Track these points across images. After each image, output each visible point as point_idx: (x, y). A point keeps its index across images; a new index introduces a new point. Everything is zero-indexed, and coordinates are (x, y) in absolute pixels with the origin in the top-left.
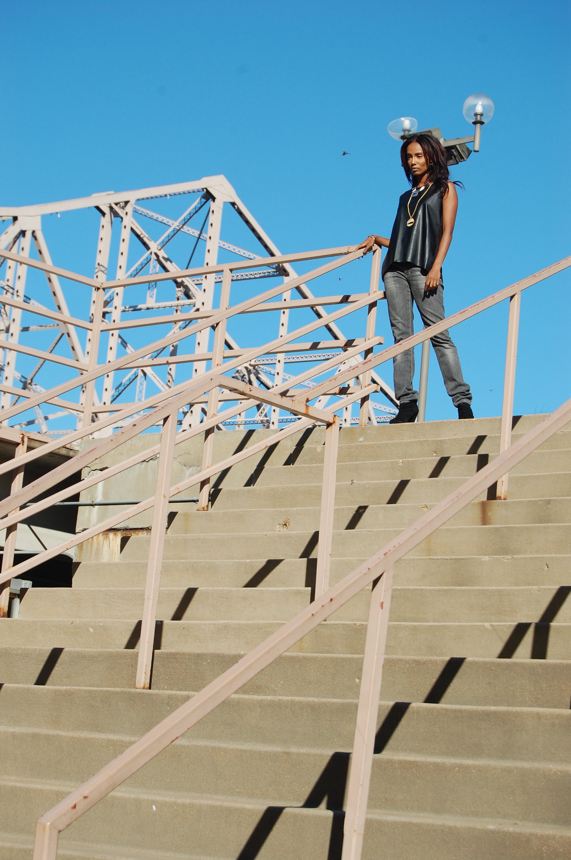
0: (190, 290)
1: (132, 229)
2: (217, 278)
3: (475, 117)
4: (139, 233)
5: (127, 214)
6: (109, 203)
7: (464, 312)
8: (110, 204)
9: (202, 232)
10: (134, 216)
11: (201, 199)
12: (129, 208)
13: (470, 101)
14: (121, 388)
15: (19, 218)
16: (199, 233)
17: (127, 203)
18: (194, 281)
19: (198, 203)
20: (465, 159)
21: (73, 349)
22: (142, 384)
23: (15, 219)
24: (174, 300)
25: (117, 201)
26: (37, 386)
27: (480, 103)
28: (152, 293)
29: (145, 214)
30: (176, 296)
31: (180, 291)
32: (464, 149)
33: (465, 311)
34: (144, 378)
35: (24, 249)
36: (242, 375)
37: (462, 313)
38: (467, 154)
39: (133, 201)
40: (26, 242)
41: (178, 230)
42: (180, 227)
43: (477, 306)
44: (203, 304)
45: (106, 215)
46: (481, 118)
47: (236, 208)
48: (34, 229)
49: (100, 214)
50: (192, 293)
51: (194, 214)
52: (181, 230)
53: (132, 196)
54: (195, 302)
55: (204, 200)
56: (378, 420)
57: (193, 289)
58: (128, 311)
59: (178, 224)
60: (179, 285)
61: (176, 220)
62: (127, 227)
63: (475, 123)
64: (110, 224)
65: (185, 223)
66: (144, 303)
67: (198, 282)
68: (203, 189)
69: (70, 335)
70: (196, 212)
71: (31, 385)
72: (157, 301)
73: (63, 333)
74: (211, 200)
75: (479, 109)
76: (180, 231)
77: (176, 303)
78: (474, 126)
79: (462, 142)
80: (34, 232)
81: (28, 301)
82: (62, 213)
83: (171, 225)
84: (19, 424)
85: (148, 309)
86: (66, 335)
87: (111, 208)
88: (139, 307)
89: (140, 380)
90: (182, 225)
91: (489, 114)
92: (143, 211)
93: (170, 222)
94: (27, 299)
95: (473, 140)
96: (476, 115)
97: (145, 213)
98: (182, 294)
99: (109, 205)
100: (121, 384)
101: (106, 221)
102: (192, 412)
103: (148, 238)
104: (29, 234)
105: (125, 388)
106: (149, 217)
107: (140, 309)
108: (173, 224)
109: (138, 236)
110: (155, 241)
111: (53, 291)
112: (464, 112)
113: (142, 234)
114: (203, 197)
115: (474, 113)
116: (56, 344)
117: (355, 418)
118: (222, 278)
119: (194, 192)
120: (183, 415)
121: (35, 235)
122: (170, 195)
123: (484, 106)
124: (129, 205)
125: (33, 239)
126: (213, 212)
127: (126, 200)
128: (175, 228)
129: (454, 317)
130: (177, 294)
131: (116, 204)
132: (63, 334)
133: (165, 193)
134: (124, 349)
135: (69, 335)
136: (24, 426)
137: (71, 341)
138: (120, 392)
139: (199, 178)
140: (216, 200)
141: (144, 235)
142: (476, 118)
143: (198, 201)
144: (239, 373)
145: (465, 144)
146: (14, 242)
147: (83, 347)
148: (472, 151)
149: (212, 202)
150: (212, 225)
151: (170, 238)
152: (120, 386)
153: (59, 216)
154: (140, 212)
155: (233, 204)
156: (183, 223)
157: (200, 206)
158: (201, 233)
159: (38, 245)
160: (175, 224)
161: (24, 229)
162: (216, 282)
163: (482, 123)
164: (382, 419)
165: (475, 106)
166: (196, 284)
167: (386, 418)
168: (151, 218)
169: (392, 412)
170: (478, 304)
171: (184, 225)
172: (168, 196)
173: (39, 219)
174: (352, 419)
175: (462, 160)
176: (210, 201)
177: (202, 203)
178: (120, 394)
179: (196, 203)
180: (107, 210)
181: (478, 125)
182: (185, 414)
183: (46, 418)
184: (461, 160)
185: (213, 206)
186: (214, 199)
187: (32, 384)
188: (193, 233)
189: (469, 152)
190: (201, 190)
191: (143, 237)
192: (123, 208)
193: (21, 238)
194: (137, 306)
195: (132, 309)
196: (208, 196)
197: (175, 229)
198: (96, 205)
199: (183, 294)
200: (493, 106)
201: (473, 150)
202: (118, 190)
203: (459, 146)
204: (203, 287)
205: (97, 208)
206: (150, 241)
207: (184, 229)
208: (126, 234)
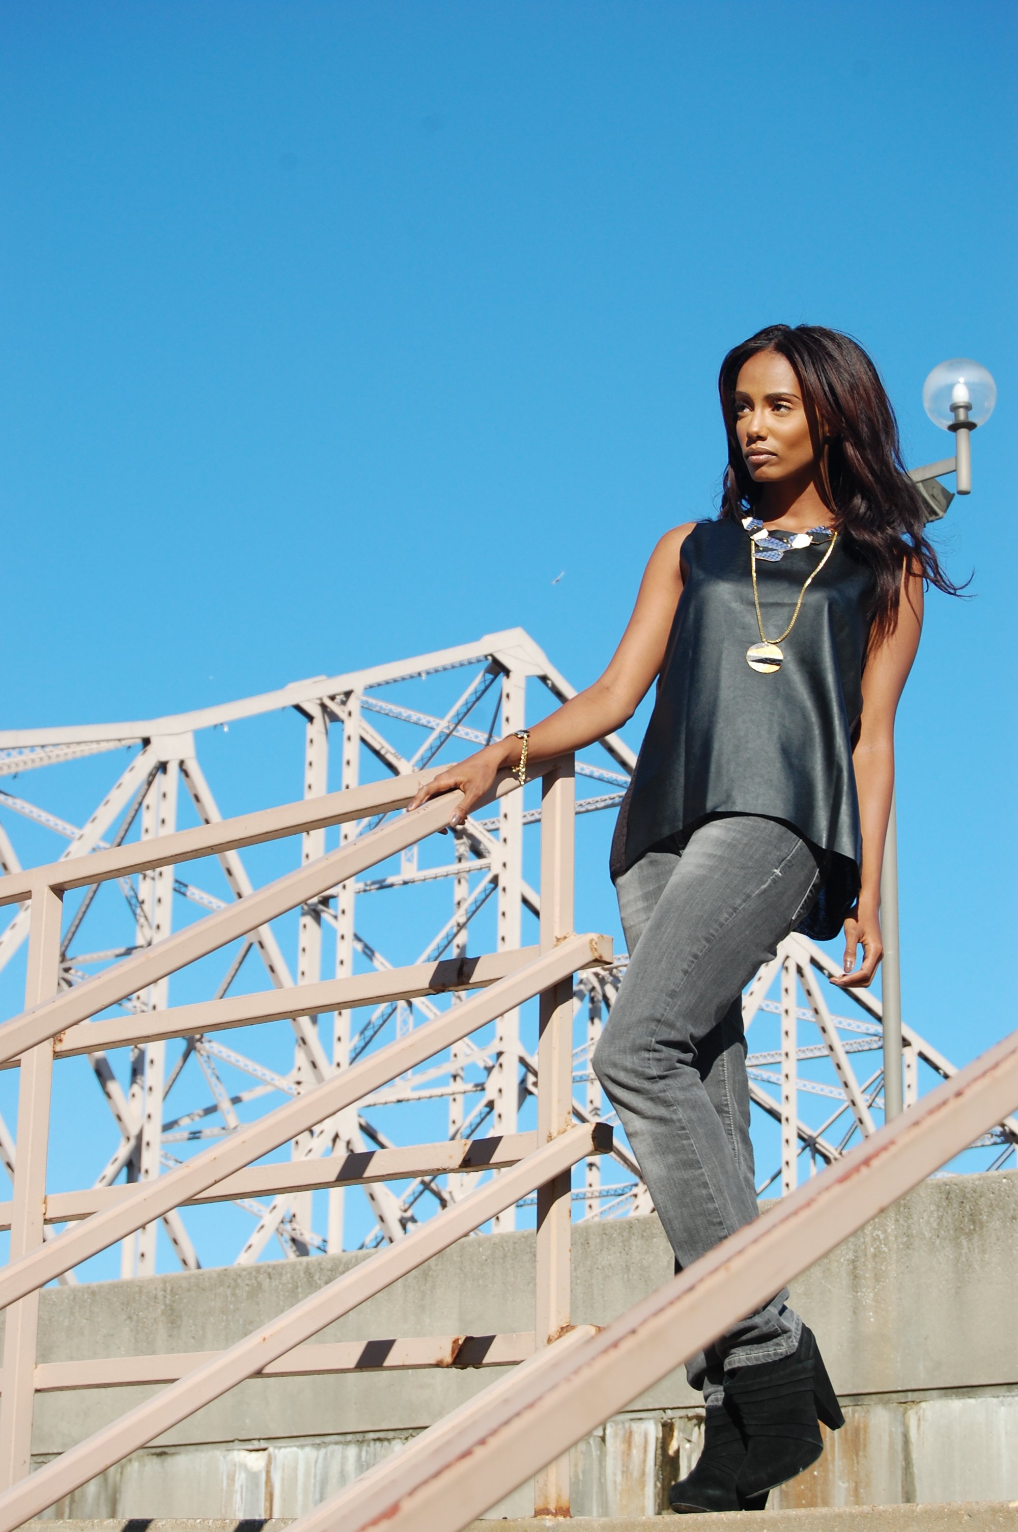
0: (479, 842)
1: (363, 740)
2: (528, 816)
3: (952, 414)
4: (377, 747)
5: (350, 714)
6: (319, 696)
7: (866, 1162)
8: (321, 699)
9: (493, 735)
10: (364, 716)
11: (484, 675)
12: (353, 704)
13: (937, 378)
14: (369, 1033)
15: (153, 740)
16: (486, 736)
17: (348, 694)
18: (486, 824)
19: (480, 683)
20: (941, 513)
21: (272, 969)
22: (405, 1022)
23: (146, 742)
24: (451, 863)
25: (331, 693)
26: (214, 1044)
27: (962, 380)
28: (409, 854)
29: (387, 712)
30: (457, 854)
31: (464, 843)
32: (936, 492)
33: (876, 1155)
34: (408, 1011)
35: (167, 796)
36: (590, 987)
37: (856, 1169)
38: (944, 502)
39: (359, 690)
40: (170, 781)
41: (448, 735)
42: (451, 728)
43: (953, 1104)
44: (504, 865)
45: (315, 720)
46: (967, 416)
47: (550, 685)
48: (181, 757)
49: (304, 719)
50: (484, 846)
51: (474, 703)
52: (454, 733)
53: (357, 681)
54: (490, 864)
55: (490, 677)
56: (848, 1048)
57: (486, 840)
58: (370, 890)
59: (447, 725)
60: (459, 835)
61: (442, 717)
62: (352, 738)
63: (954, 428)
64: (324, 736)
65: (460, 721)
66: (397, 872)
67: (493, 827)
68: (486, 657)
69: (264, 945)
70: (478, 699)
71: (202, 1043)
72: (421, 868)
73: (251, 941)
74: (502, 674)
75: (961, 395)
76: (451, 736)
77: (455, 867)
78: (953, 434)
79: (928, 476)
80: (182, 763)
81: (183, 889)
82: (231, 724)
83: (435, 727)
84: (188, 1115)
85: (405, 883)
86: (256, 946)
87: (324, 707)
88: (389, 881)
89: (402, 1015)
90: (454, 725)
91: (986, 404)
92: (381, 707)
93: (433, 721)
94: (182, 886)
95: (954, 469)
96: (955, 408)
97: (386, 709)
98: (466, 851)
99: (319, 702)
100: (369, 1023)
101: (315, 730)
102: (501, 1065)
103: (395, 753)
104: (173, 768)
105: (376, 1033)
106: (395, 716)
107: (391, 885)
108: (438, 725)
109: (377, 753)
110: (409, 759)
111: (227, 866)
112: (927, 405)
113: (383, 747)
114: (489, 670)
115: (951, 403)
116: (241, 963)
117: (804, 1048)
118: (496, 822)
119: (470, 663)
120: (485, 1073)
121: (184, 767)
122: (428, 673)
123: (970, 386)
124: (353, 697)
125: (183, 775)
126: (508, 696)
127: (347, 689)
128: (442, 732)
129: (804, 1215)
130: (457, 850)
131: (332, 698)
132: (251, 945)
133: (418, 670)
134: (370, 962)
135: (262, 945)
136: (197, 1118)
137: (268, 956)
138: (367, 1039)
139: (476, 638)
140: (511, 674)
141: (387, 749)
142: (957, 416)
143: (479, 678)
144: (585, 984)
145: (936, 479)
146: (150, 783)
147: (292, 964)
148: (954, 495)
149: (505, 678)
150: (507, 720)
151: (434, 752)
152: (365, 1029)
153: (226, 729)
154: (377, 709)
155: (544, 679)
156: (456, 721)
157: (483, 688)
158: (490, 736)
159: (193, 786)
160: (442, 725)
161: (163, 759)
162: (525, 824)
163: (971, 426)
164: (855, 1046)
165: (950, 387)
166: (489, 831)
167: (862, 1044)
168: (397, 718)
169: (872, 1031)
170: (959, 1094)
171: (457, 725)
172: (424, 676)
173: (189, 739)
174: (800, 1050)
175: (933, 518)
176: (502, 677)
177: (487, 682)
178: (367, 1044)
179: (477, 683)
180: (315, 711)
181: (963, 432)
182: (489, 1070)
183: (236, 1100)
184: (931, 519)
185: (506, 684)
186: (507, 672)
187: (203, 1040)
188: (477, 737)
189: (949, 498)
190: (483, 659)
191: (386, 753)
192: (344, 703)
193: (159, 777)
194: (384, 881)
195: (377, 886)
196: (498, 668)
197: (442, 734)
198: (295, 702)
199: (468, 849)
200: (994, 387)
201: (956, 493)
202: (332, 672)
203: (925, 487)
204: (503, 834)
205: (298, 708)
206: (399, 759)
207: (458, 731)
208: (352, 751)
